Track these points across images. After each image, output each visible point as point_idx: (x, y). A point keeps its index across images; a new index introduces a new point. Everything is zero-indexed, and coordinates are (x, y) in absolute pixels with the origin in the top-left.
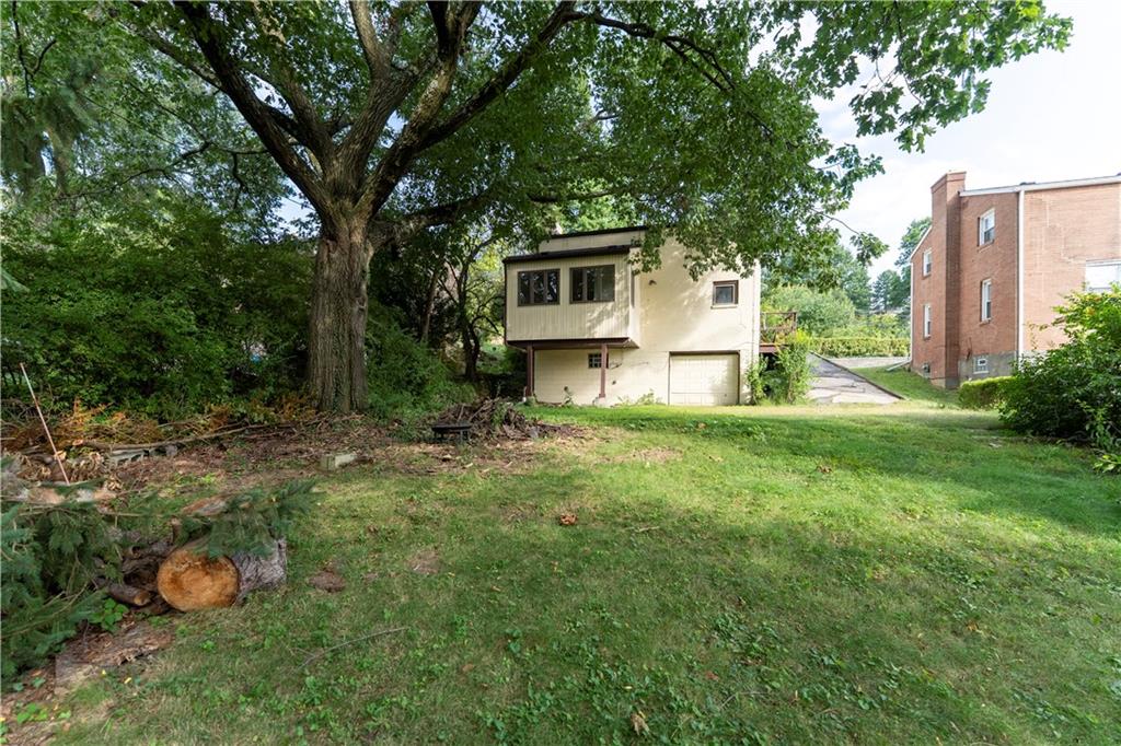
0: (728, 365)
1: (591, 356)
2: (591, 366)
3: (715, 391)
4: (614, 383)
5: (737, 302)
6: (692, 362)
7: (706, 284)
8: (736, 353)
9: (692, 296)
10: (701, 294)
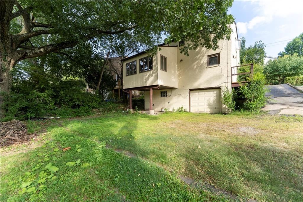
0: (216, 94)
1: (161, 92)
2: (161, 96)
3: (210, 106)
4: (169, 103)
5: (219, 63)
6: (200, 93)
7: (204, 57)
8: (219, 88)
9: (198, 63)
10: (202, 62)
